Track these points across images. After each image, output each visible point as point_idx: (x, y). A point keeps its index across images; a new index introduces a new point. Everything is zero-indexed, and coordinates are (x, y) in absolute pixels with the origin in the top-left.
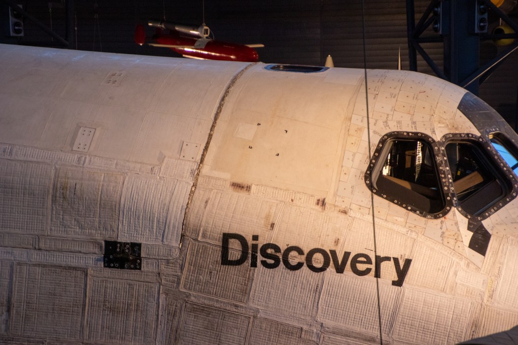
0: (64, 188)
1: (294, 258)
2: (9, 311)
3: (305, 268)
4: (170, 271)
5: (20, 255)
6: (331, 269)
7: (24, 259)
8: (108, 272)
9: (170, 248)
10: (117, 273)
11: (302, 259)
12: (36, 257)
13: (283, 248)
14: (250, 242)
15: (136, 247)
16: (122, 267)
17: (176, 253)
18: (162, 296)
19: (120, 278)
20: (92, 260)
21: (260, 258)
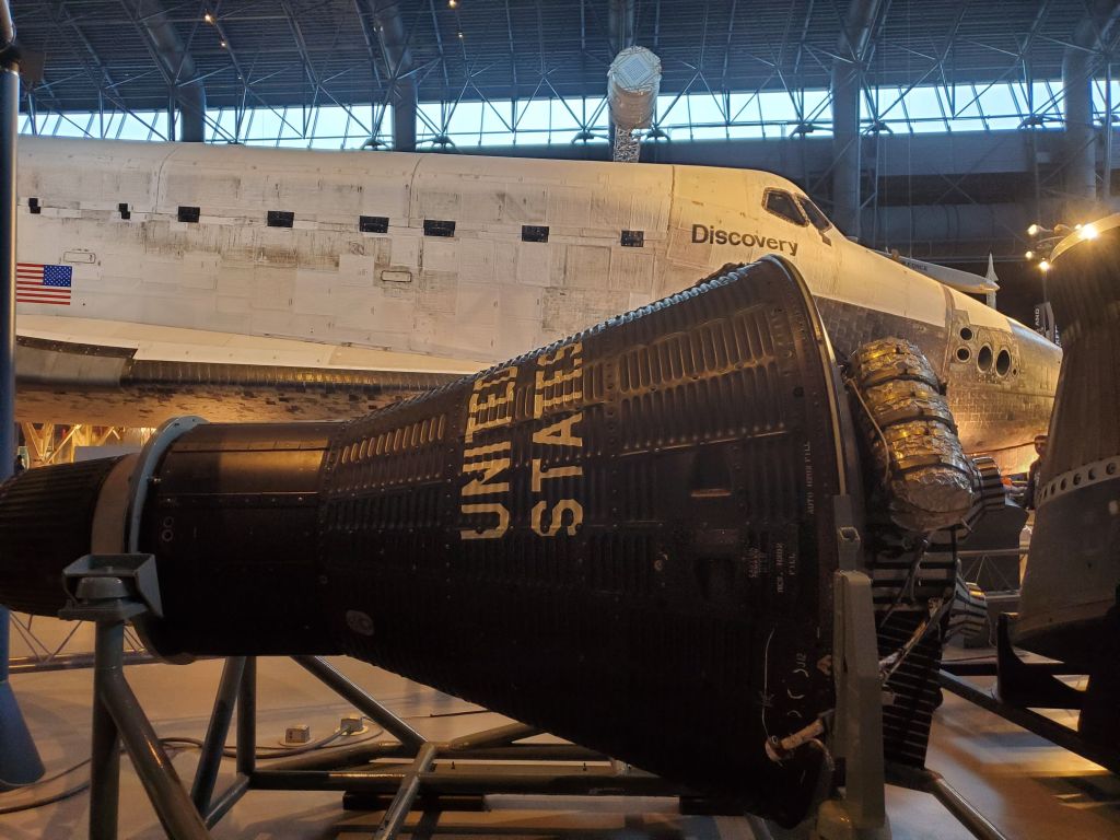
0: (598, 200)
1: (735, 239)
2: (565, 273)
3: (742, 244)
4: (661, 247)
5: (572, 240)
6: (756, 245)
7: (573, 242)
8: (624, 249)
9: (661, 234)
10: (628, 249)
11: (740, 239)
12: (581, 241)
13: (728, 233)
14: (709, 229)
15: (640, 234)
16: (632, 246)
17: (665, 237)
18: (656, 262)
19: (631, 252)
20: (615, 242)
21: (715, 238)
